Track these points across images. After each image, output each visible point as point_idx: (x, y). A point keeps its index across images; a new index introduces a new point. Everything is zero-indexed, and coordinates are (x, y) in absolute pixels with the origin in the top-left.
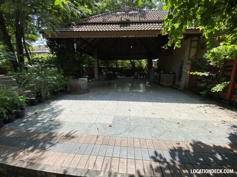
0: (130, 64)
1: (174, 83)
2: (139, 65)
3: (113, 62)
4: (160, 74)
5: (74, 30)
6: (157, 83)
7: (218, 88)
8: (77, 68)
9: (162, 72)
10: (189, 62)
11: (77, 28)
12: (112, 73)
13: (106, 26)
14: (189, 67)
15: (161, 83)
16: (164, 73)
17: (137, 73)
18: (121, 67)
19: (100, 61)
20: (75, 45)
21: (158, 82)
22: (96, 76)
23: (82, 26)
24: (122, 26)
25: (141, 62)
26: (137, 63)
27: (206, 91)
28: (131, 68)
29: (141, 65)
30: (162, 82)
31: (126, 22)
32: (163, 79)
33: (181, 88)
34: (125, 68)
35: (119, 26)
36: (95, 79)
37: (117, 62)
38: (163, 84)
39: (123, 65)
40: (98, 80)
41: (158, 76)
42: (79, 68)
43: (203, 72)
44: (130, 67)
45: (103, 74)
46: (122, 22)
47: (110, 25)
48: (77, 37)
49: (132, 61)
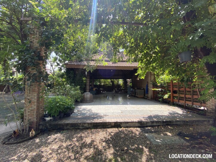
1: (145, 95)
3: (97, 81)
4: (135, 89)
6: (133, 96)
7: (166, 96)
10: (151, 83)
12: (98, 89)
14: (151, 86)
15: (136, 95)
16: (137, 89)
22: (88, 91)
26: (116, 81)
27: (161, 99)
28: (111, 85)
29: (119, 83)
32: (137, 93)
33: (149, 98)
34: (106, 85)
37: (100, 81)
38: (138, 96)
39: (105, 83)
41: (134, 91)
43: (158, 88)
45: (93, 90)
49: (112, 80)
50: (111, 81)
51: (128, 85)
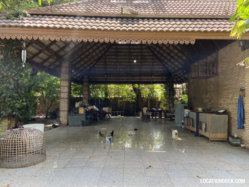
0: (131, 91)
1: (230, 134)
2: (149, 95)
3: (99, 88)
4: (198, 113)
5: (26, 25)
6: (192, 132)
8: (23, 102)
9: (200, 109)
11: (31, 22)
12: (98, 110)
13: (92, 21)
15: (202, 132)
16: (204, 111)
17: (148, 110)
18: (115, 98)
19: (73, 85)
20: (24, 53)
21: (195, 130)
22: (63, 116)
23: (43, 19)
24: (124, 23)
25: (153, 88)
26: (145, 90)
28: (134, 99)
29: (153, 95)
30: (206, 131)
31: (131, 16)
32: (206, 125)
34: (122, 99)
35: (119, 22)
36: (60, 123)
37: (106, 88)
38: (207, 135)
39: (118, 93)
40: (68, 125)
41: (195, 118)
42: (26, 101)
44: (132, 98)
45: (78, 113)
46: (124, 16)
47: (100, 21)
48: (30, 38)
49: (136, 86)
50: (135, 89)
51: (177, 99)
